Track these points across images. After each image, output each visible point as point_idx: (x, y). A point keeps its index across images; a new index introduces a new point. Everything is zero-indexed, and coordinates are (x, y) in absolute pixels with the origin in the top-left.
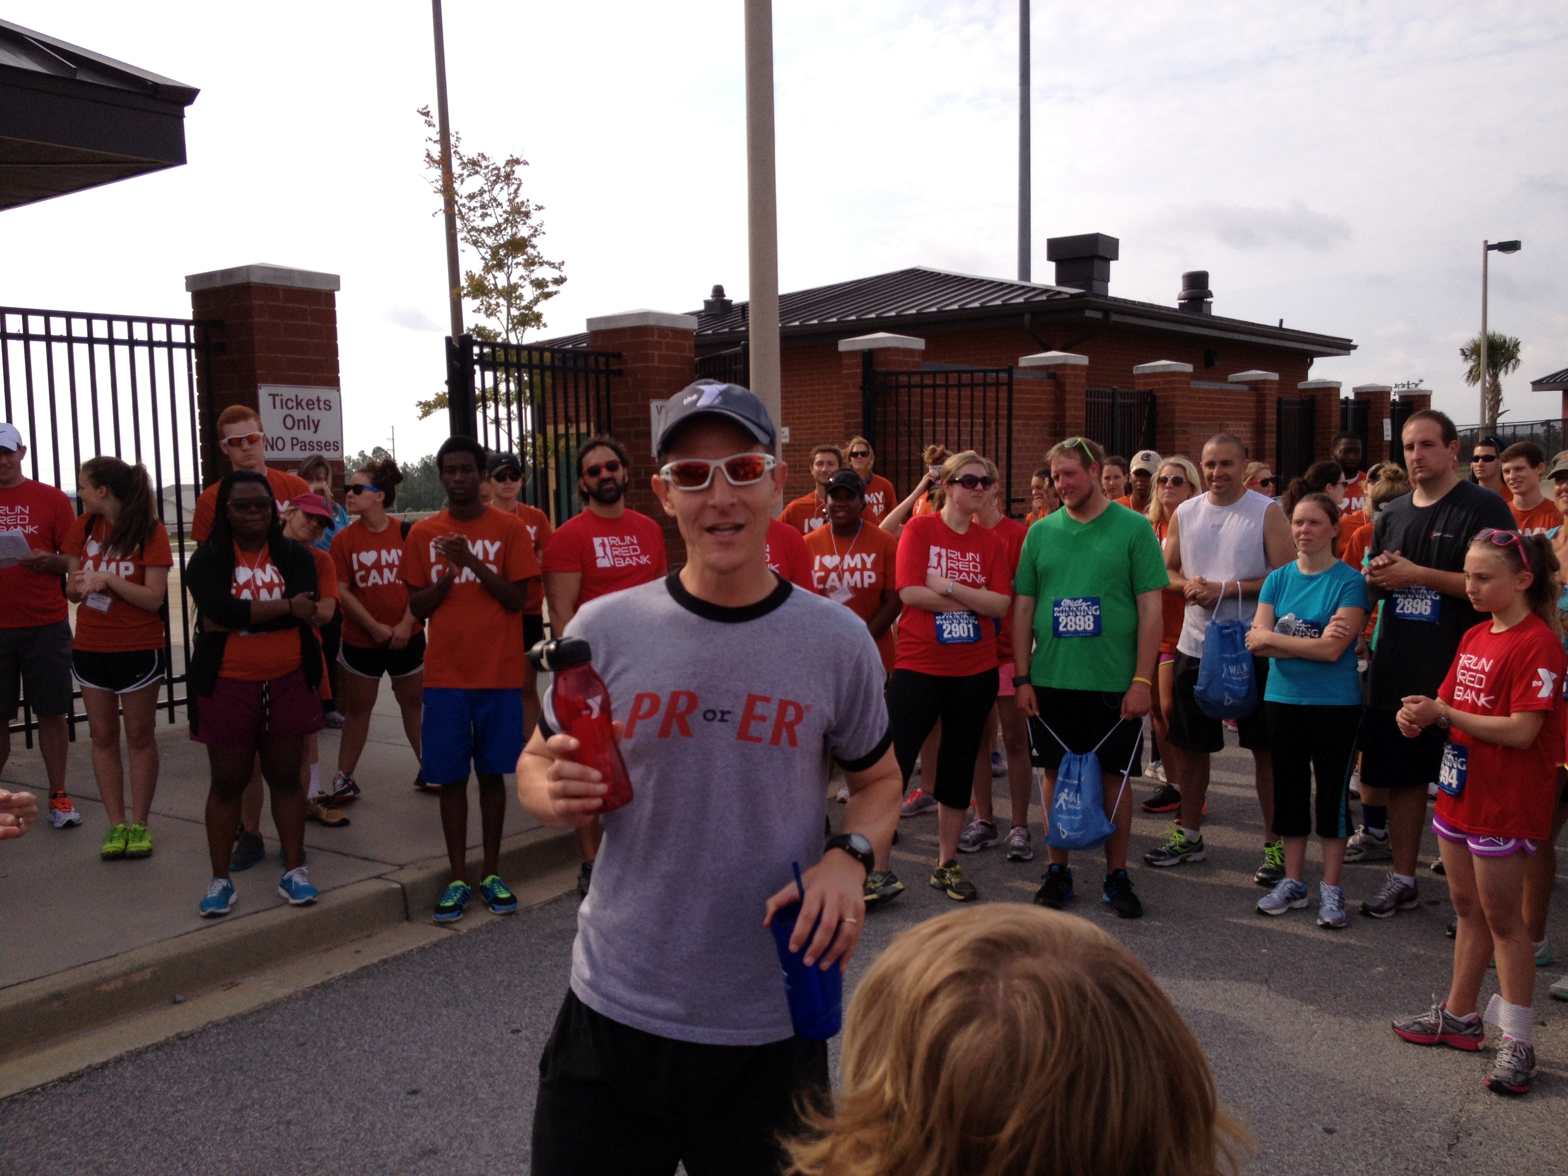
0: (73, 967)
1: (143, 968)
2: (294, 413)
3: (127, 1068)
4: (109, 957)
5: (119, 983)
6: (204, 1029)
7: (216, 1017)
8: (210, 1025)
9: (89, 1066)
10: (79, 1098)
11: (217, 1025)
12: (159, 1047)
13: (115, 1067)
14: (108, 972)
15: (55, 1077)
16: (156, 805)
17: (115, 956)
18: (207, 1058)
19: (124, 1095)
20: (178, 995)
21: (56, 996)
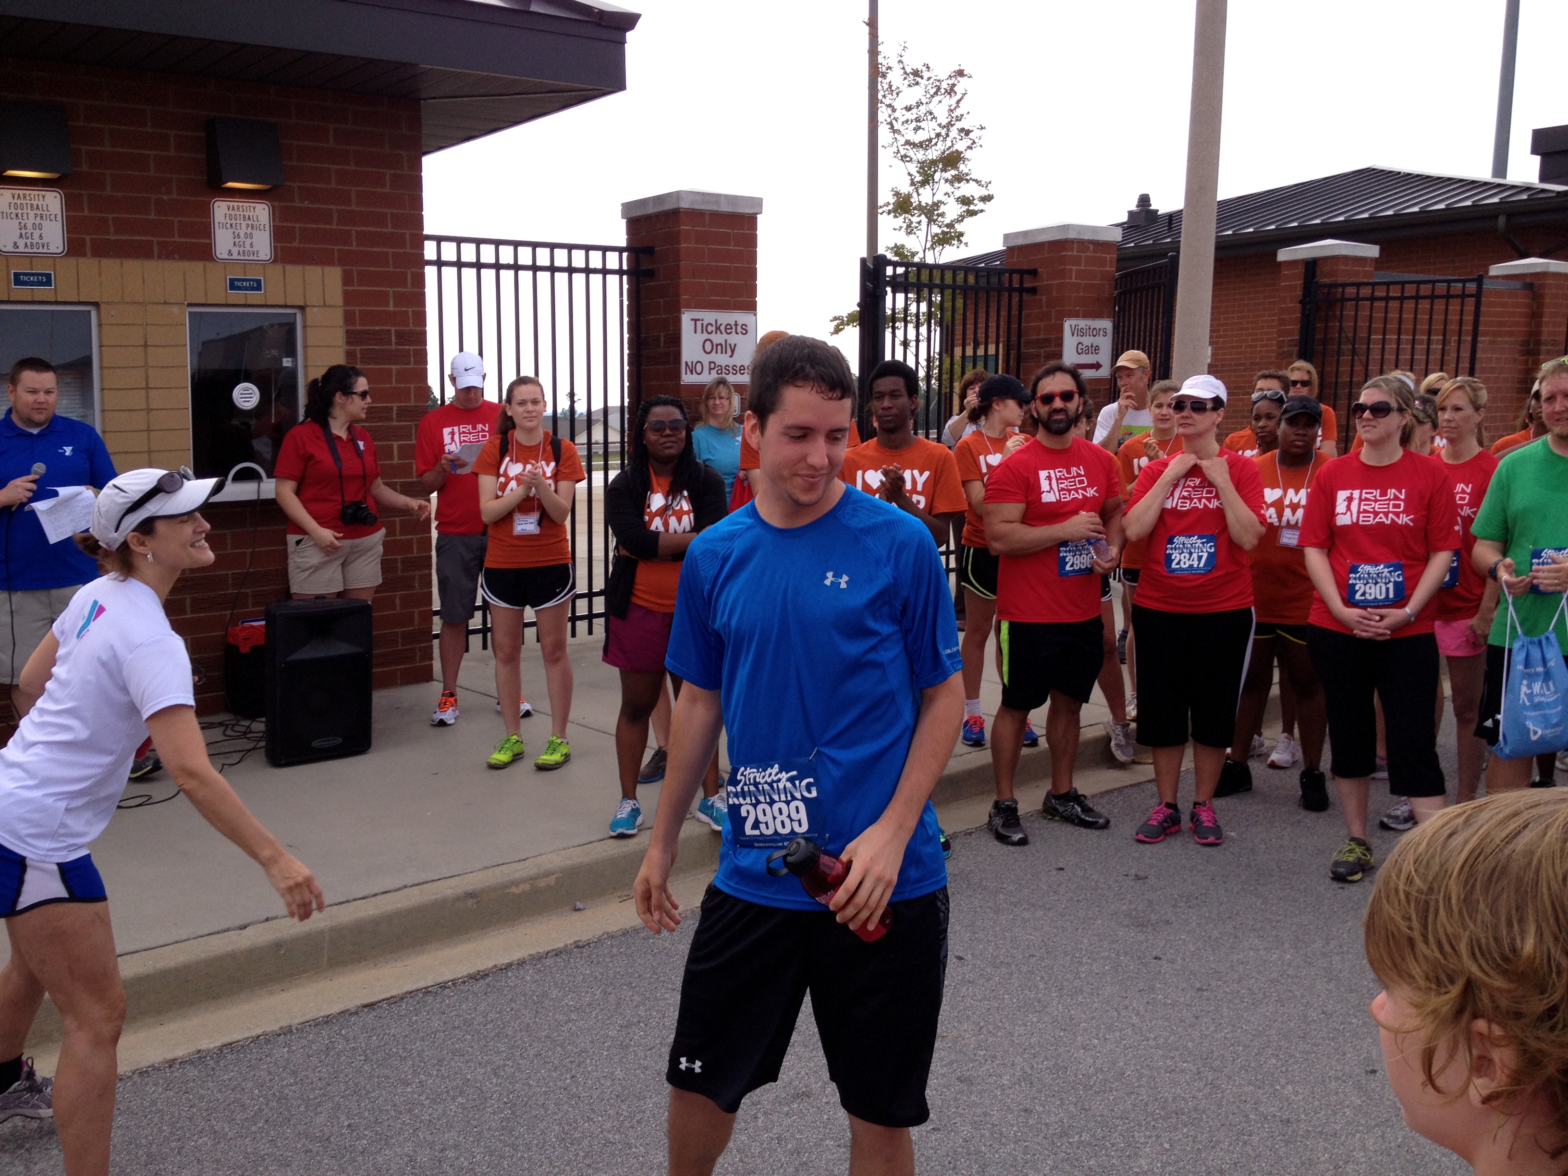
0: (488, 868)
1: (548, 874)
2: (713, 337)
3: (528, 970)
4: (519, 861)
5: (526, 887)
6: (599, 940)
7: (612, 929)
8: (605, 936)
9: (495, 966)
11: (611, 936)
12: (558, 953)
13: (518, 969)
14: (518, 875)
15: (465, 974)
16: (572, 716)
17: (525, 860)
18: (601, 970)
19: (523, 999)
20: (578, 903)
21: (471, 895)
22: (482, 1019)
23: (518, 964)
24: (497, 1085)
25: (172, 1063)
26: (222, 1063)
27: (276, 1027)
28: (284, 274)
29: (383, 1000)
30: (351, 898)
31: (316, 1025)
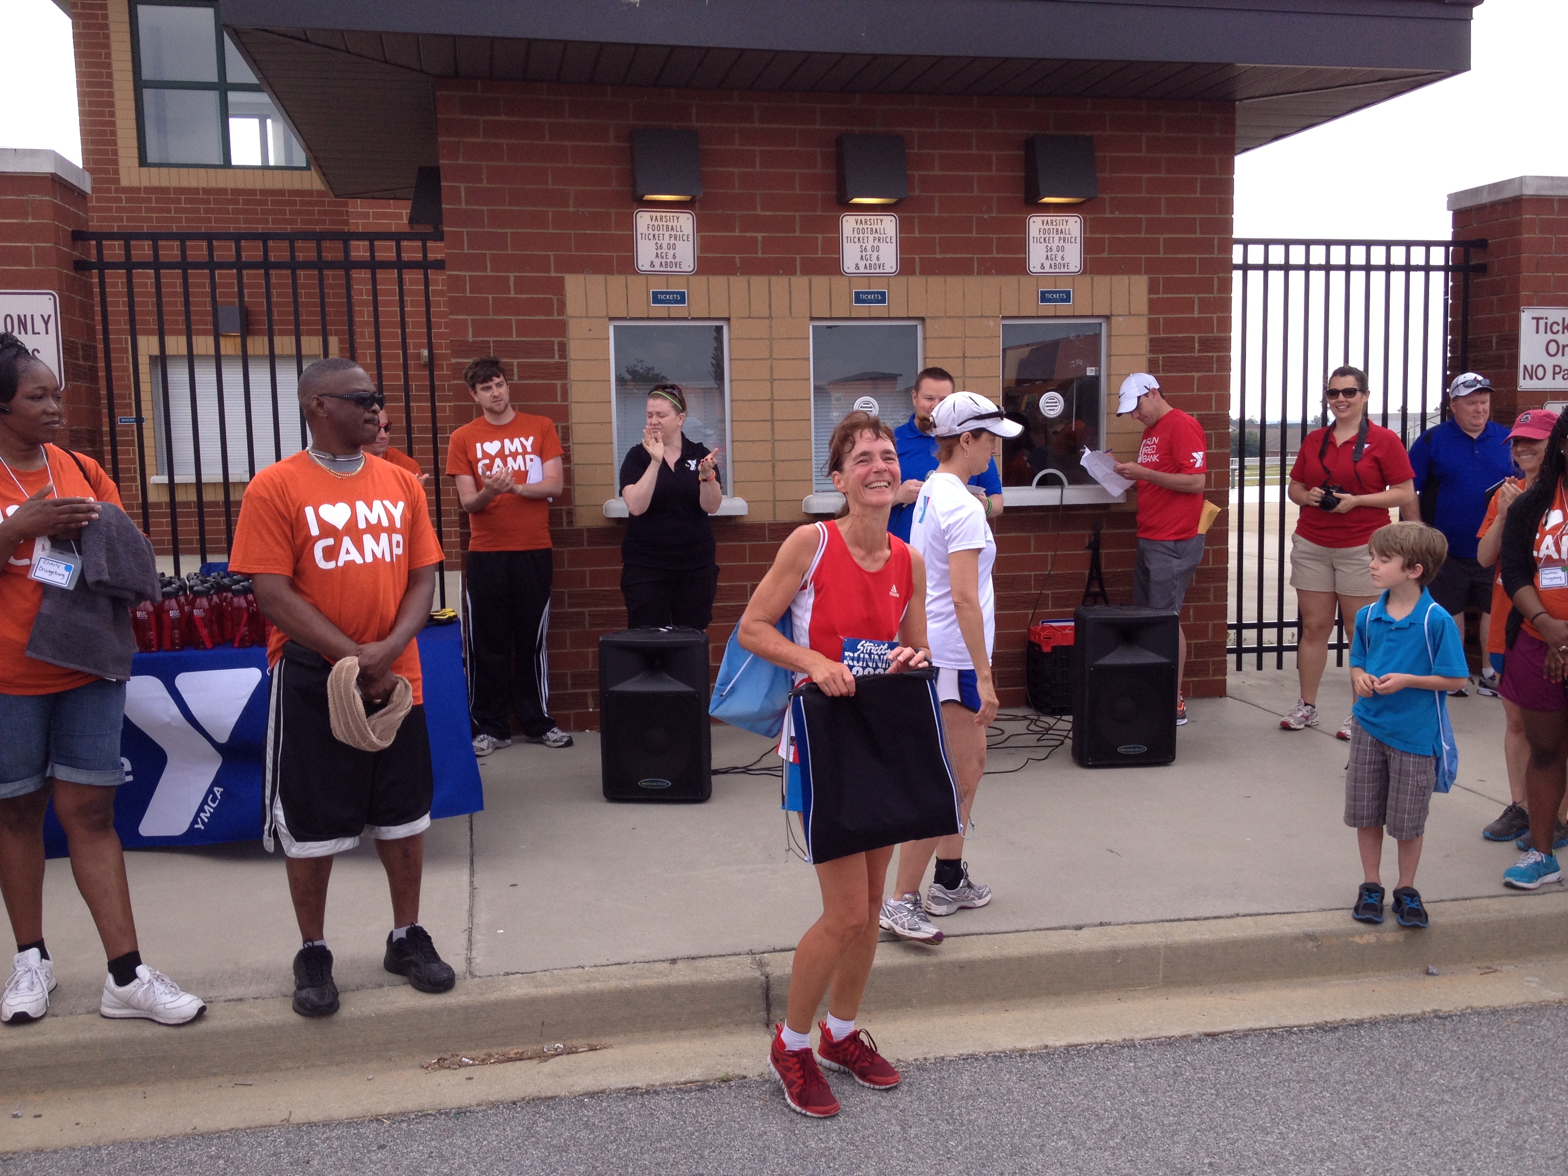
0: (1325, 910)
3: (1383, 1032)
5: (1371, 939)
6: (1463, 1015)
7: (1478, 1004)
8: (1469, 1011)
9: (1344, 1020)
10: (1337, 1052)
11: (1477, 1012)
12: (1416, 1020)
13: (1370, 1029)
15: (1311, 1022)
18: (1472, 1050)
20: (1430, 967)
21: (1311, 937)
22: (1338, 1078)
23: (1370, 1023)
24: (1368, 1157)
25: (1022, 1053)
26: (1070, 1064)
27: (1118, 1038)
28: (1092, 284)
29: (1226, 1032)
30: (1182, 917)
31: (1159, 1045)
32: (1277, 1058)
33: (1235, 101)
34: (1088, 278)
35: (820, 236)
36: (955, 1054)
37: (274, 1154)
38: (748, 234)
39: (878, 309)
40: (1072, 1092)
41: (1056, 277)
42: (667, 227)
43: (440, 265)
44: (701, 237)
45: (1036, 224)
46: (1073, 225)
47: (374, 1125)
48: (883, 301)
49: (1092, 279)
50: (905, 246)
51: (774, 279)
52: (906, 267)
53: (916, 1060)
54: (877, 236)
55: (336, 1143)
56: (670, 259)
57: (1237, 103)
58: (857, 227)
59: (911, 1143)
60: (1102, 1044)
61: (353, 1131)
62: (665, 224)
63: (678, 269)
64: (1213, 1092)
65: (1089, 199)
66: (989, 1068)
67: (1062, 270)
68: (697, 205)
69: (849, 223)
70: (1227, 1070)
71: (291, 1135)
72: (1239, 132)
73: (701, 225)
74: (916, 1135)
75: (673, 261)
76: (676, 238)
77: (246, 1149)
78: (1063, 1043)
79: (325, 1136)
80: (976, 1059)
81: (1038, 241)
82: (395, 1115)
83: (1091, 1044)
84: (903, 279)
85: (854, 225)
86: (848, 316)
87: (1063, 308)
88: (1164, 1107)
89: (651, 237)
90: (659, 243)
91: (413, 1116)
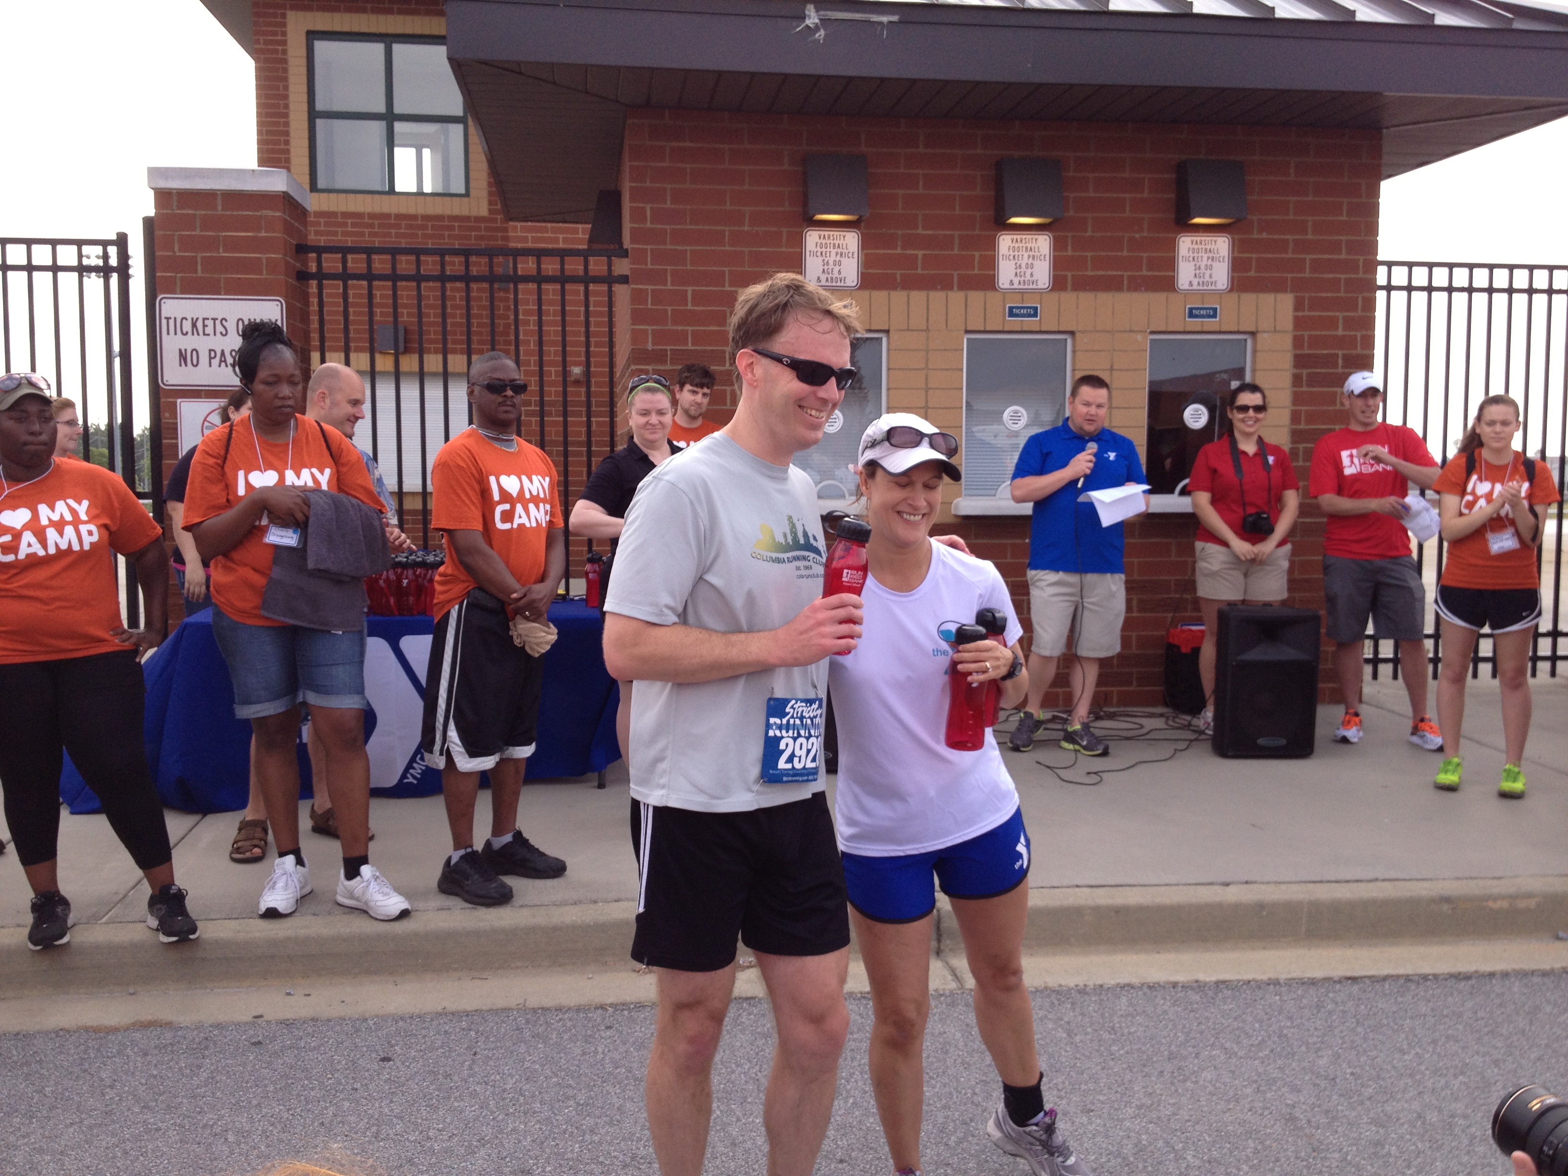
0: (1461, 878)
1: (1529, 896)
3: (1514, 982)
4: (1494, 878)
5: (1504, 904)
10: (1470, 997)
12: (1544, 973)
13: (1502, 979)
14: (1495, 891)
15: (1446, 972)
17: (1500, 878)
19: (1514, 1007)
20: (1560, 933)
21: (1447, 900)
22: (1471, 1015)
23: (1501, 974)
25: (1175, 985)
26: (1220, 995)
27: (1265, 977)
28: (1239, 302)
29: (1365, 977)
30: (1324, 879)
31: (1303, 984)
32: (1413, 998)
33: (1382, 128)
34: (1235, 295)
35: (977, 254)
36: (1113, 982)
37: (518, 1029)
38: (908, 252)
39: (1030, 322)
40: (1223, 1016)
41: (1203, 294)
42: (834, 245)
43: (624, 280)
44: (866, 255)
45: (1186, 244)
46: (1222, 245)
47: (599, 1012)
48: (1035, 315)
49: (1239, 297)
50: (1059, 264)
51: (932, 294)
52: (1058, 284)
53: (1077, 986)
54: (1031, 254)
55: (569, 1024)
56: (836, 274)
57: (1384, 131)
58: (1012, 245)
59: (1077, 1047)
60: (1249, 982)
61: (582, 1015)
62: (832, 242)
63: (842, 284)
64: (1354, 1020)
65: (1238, 221)
66: (1145, 994)
67: (1210, 287)
68: (862, 224)
69: (1005, 242)
70: (1366, 1006)
71: (529, 1016)
72: (1385, 159)
73: (865, 243)
74: (1081, 1041)
75: (838, 276)
76: (841, 255)
77: (492, 1024)
78: (1214, 978)
79: (557, 1018)
80: (1132, 987)
81: (1187, 259)
82: (616, 1005)
83: (1239, 981)
84: (1055, 295)
85: (1010, 243)
86: (1001, 329)
87: (1210, 323)
88: (1309, 1030)
89: (819, 254)
90: (826, 260)
91: (632, 1006)
